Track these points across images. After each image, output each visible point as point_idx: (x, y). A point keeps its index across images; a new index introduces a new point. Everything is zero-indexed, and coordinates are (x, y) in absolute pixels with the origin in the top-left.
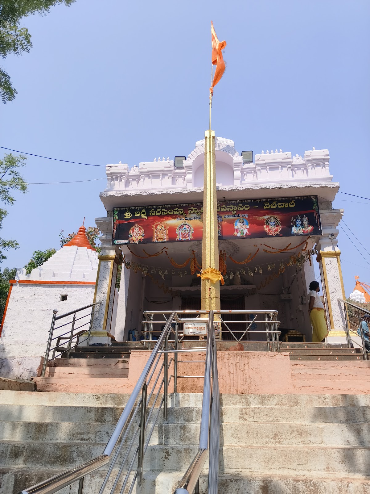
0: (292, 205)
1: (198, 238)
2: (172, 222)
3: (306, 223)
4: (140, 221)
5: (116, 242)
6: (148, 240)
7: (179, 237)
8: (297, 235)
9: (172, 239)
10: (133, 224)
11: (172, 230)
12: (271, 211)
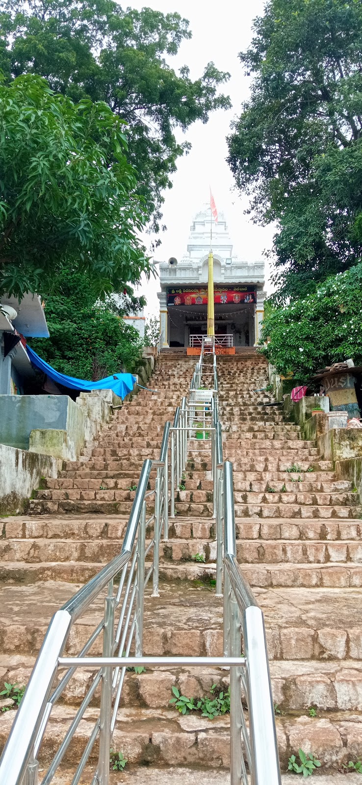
0: (245, 289)
1: (205, 303)
2: (193, 296)
3: (250, 298)
4: (179, 295)
5: (169, 304)
6: (183, 304)
7: (196, 303)
8: (247, 303)
9: (193, 304)
10: (175, 296)
11: (193, 299)
12: (237, 292)
